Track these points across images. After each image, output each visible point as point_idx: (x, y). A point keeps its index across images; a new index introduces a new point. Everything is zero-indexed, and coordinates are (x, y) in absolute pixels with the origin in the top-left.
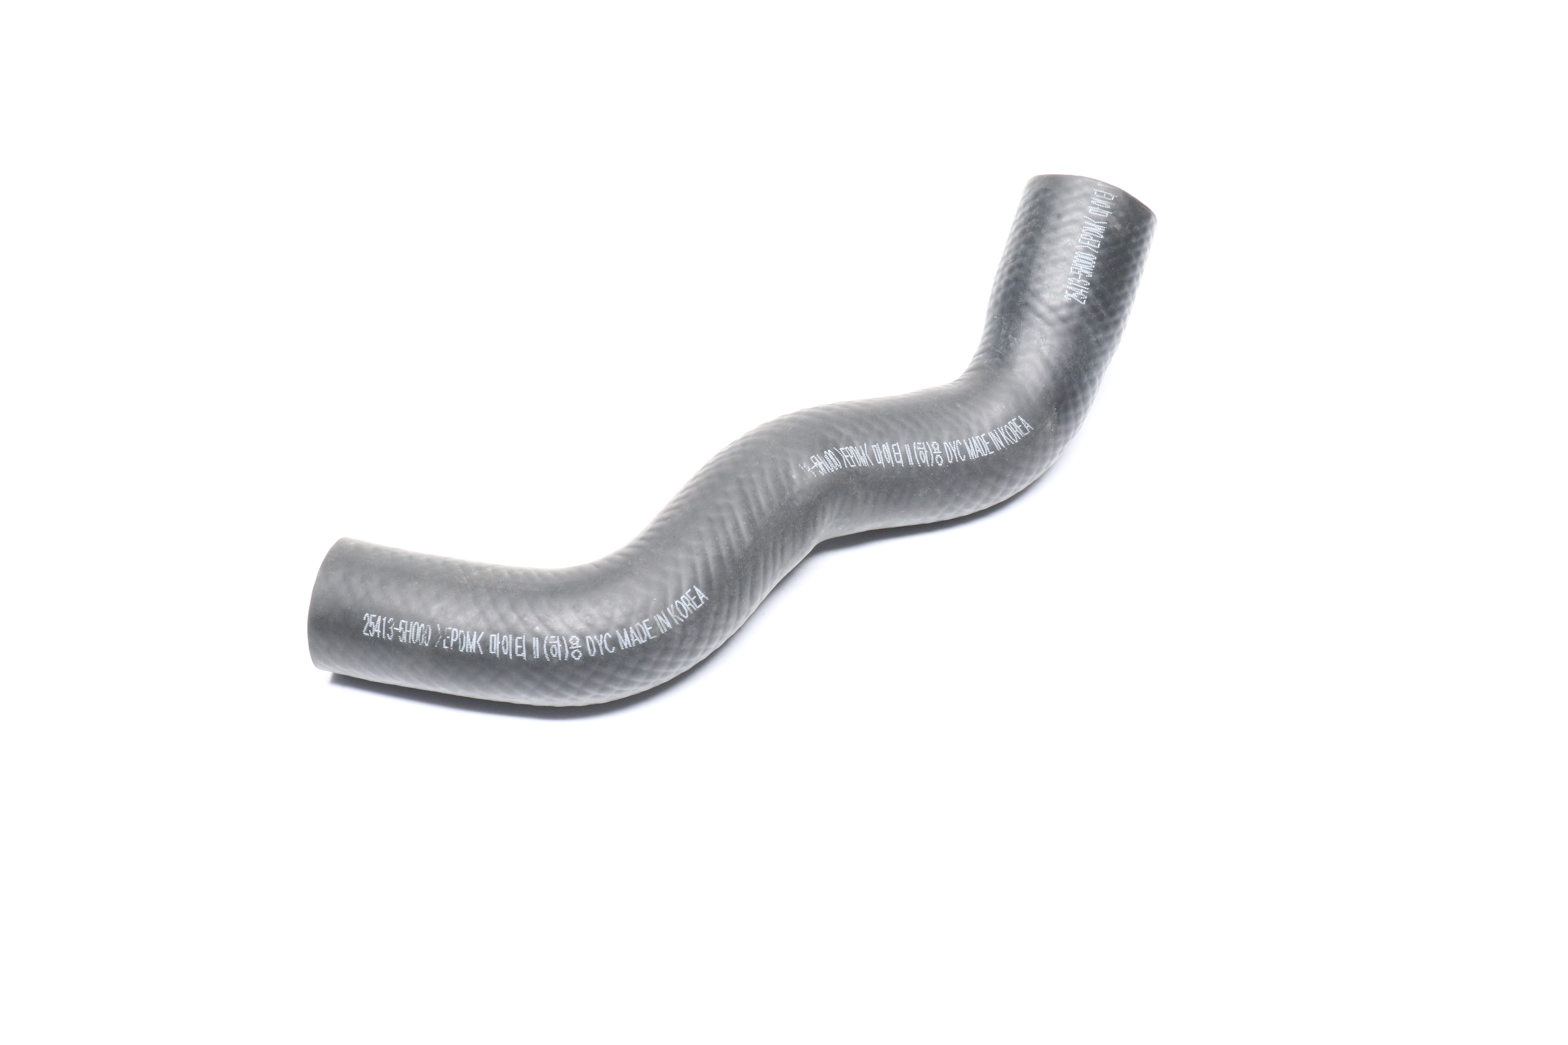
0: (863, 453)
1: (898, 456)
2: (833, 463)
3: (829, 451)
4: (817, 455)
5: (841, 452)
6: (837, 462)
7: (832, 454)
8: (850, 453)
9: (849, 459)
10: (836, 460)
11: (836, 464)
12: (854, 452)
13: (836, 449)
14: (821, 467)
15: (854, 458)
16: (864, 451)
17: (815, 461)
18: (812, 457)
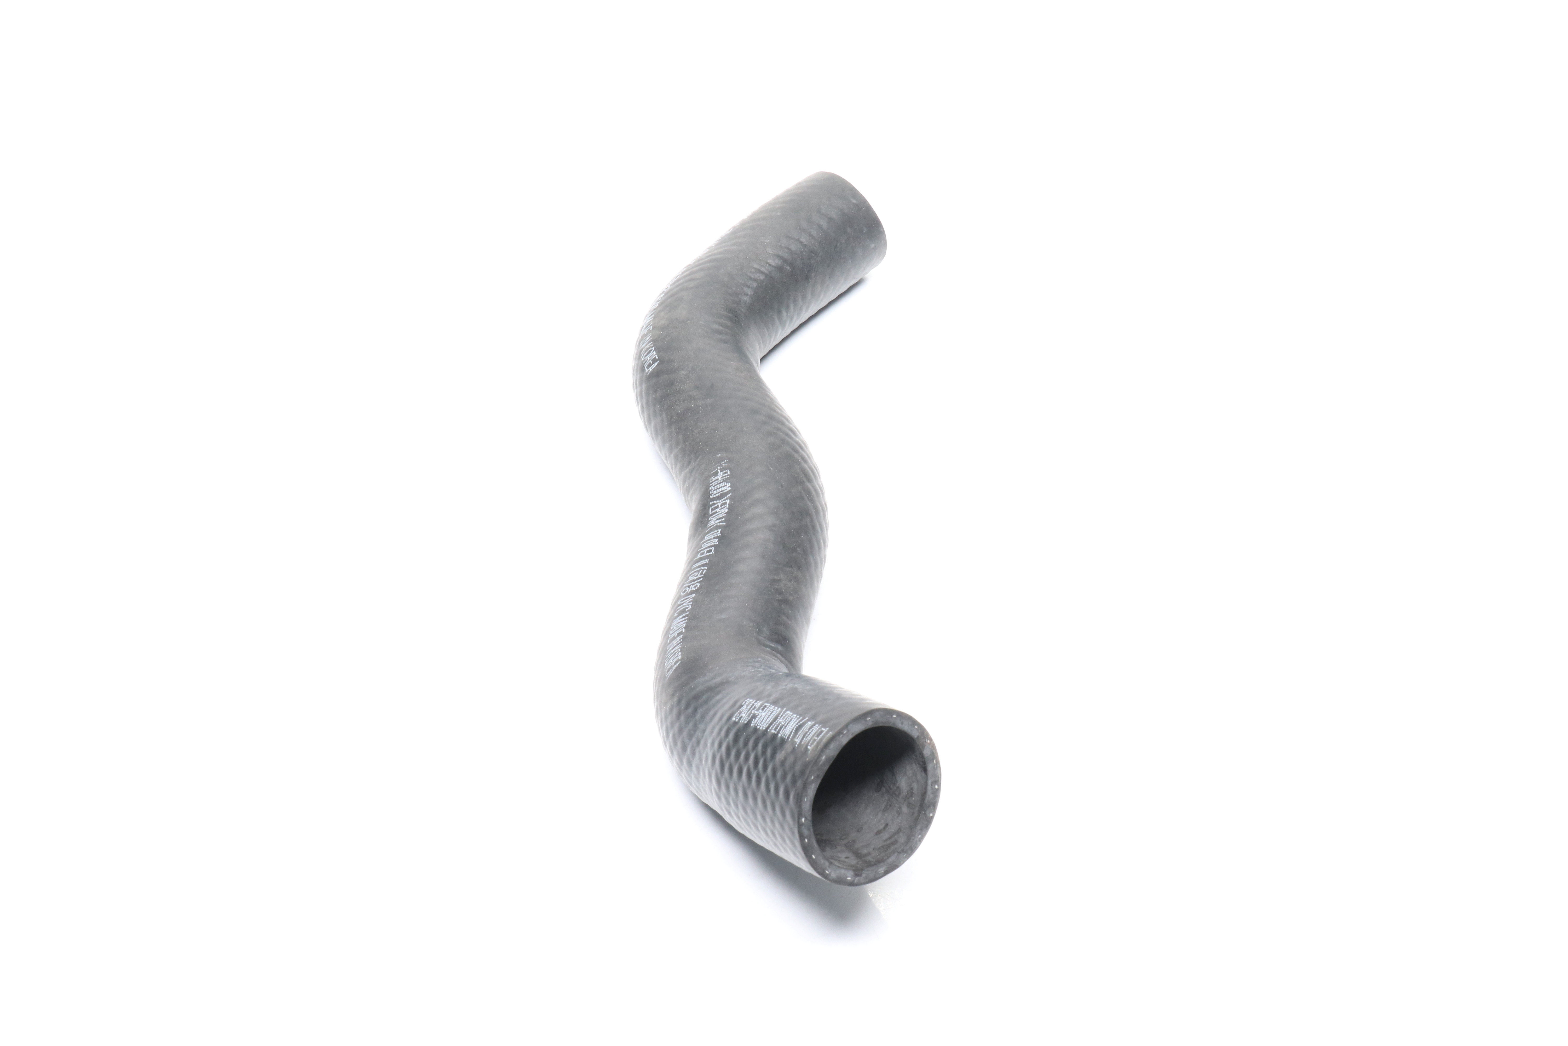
0: (718, 521)
1: (703, 553)
2: (716, 490)
3: (730, 488)
4: (728, 476)
5: (725, 500)
6: (717, 494)
7: (725, 490)
8: (722, 509)
9: (717, 507)
10: (718, 493)
11: (714, 492)
12: (722, 513)
13: (729, 495)
14: (717, 478)
15: (716, 512)
16: (719, 522)
17: (723, 474)
18: (729, 472)
